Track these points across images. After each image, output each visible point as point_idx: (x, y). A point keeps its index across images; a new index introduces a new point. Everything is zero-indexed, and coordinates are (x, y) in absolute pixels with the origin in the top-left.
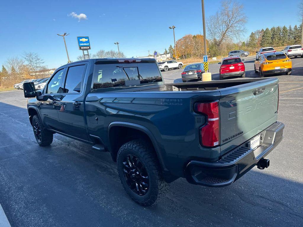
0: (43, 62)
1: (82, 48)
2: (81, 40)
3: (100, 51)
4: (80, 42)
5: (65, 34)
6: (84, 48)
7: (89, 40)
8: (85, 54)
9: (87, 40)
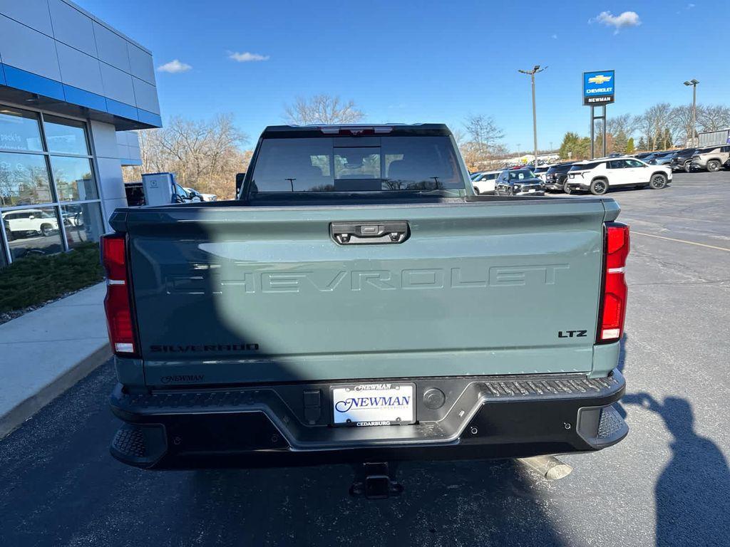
0: (502, 137)
1: (590, 100)
2: (591, 80)
3: (658, 106)
4: (587, 85)
5: (536, 69)
6: (597, 100)
7: (613, 79)
8: (595, 116)
9: (608, 79)
